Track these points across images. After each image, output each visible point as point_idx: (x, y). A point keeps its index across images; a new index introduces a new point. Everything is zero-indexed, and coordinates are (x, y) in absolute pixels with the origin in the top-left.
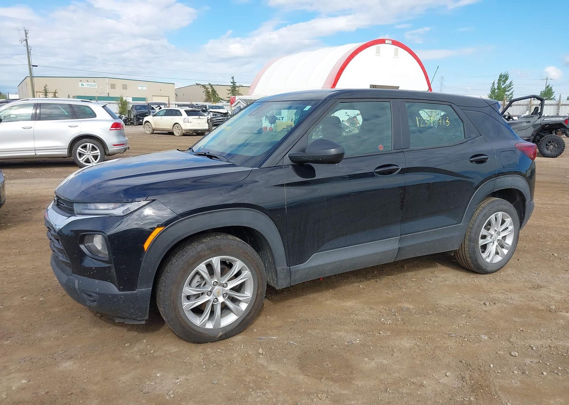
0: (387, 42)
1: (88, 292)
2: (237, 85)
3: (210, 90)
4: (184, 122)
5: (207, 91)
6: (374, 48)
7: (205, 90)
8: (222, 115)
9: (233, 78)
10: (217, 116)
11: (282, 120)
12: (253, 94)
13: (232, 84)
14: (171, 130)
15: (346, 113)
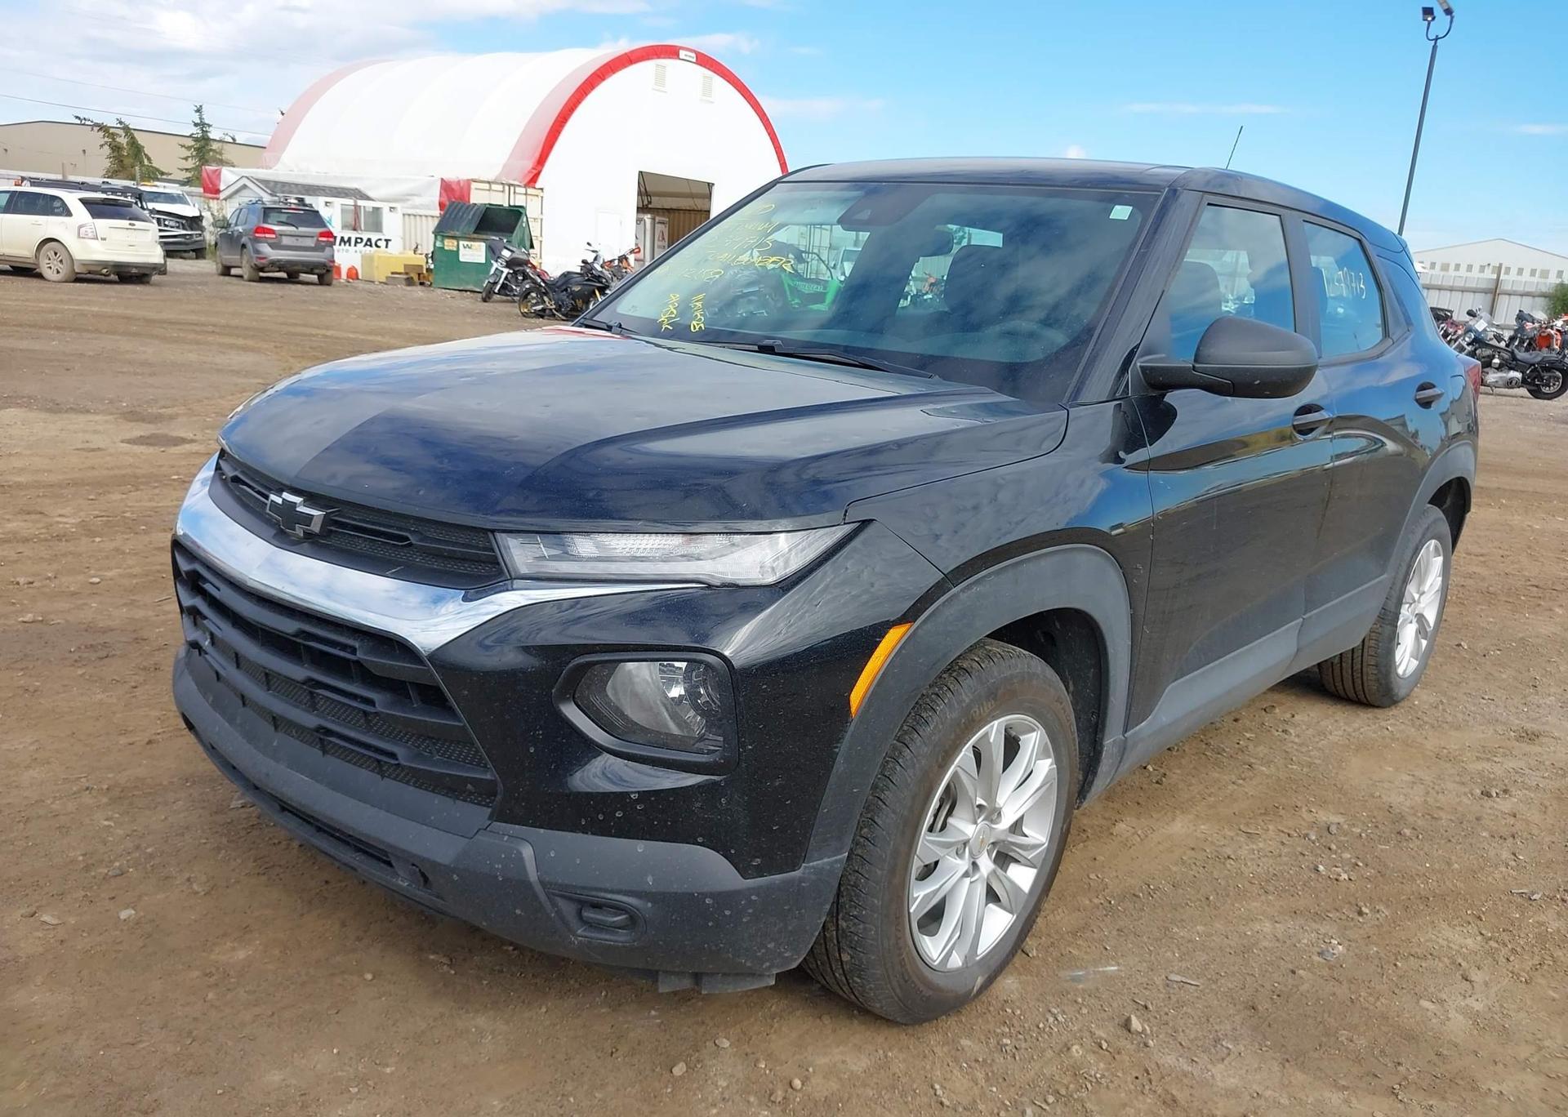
0: (682, 54)
1: (602, 894)
2: (214, 134)
3: (123, 140)
4: (79, 236)
5: (114, 144)
6: (646, 69)
7: (106, 139)
8: (184, 222)
9: (199, 110)
10: (166, 226)
11: (387, 247)
12: (279, 166)
13: (196, 131)
14: (28, 261)
15: (589, 244)
